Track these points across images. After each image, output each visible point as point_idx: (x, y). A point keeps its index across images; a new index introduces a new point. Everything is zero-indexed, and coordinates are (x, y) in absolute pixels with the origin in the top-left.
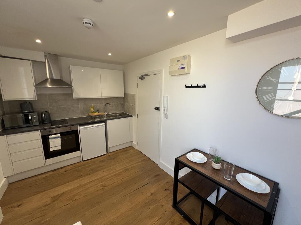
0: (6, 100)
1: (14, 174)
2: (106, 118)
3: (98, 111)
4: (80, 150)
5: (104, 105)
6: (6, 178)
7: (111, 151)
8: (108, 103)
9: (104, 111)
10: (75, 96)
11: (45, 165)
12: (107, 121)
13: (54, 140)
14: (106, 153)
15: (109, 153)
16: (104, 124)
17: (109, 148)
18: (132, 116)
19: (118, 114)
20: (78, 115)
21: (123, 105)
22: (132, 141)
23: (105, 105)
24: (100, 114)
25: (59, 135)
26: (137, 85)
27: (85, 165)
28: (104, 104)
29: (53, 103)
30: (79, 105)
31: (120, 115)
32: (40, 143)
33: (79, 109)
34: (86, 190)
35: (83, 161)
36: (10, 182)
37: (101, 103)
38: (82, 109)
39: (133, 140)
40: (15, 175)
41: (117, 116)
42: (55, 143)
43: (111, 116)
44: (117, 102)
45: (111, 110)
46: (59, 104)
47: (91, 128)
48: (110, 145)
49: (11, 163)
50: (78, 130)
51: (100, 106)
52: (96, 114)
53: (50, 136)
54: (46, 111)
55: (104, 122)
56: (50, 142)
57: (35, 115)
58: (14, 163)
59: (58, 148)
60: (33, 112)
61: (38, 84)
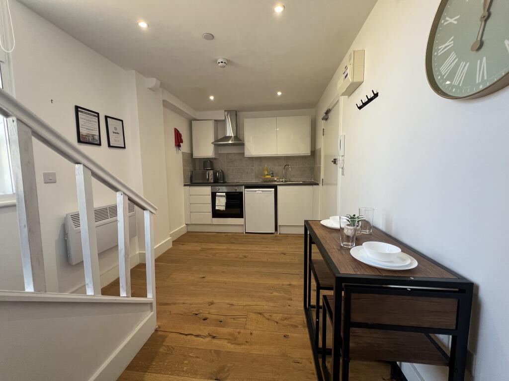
0: (195, 157)
1: (191, 223)
4: (243, 217)
6: (185, 225)
10: (247, 154)
11: (212, 224)
12: (279, 186)
13: (220, 198)
14: (273, 231)
15: (278, 233)
16: (274, 189)
17: (279, 226)
18: (318, 185)
20: (252, 179)
21: (313, 170)
23: (284, 168)
25: (224, 194)
26: (323, 132)
27: (246, 236)
29: (229, 163)
30: (253, 166)
32: (209, 199)
33: (253, 172)
34: (229, 253)
35: (246, 233)
36: (189, 231)
38: (257, 172)
42: (221, 203)
46: (235, 164)
47: (257, 192)
48: (280, 223)
49: (190, 212)
50: (243, 192)
51: (278, 169)
52: (269, 177)
53: (217, 194)
54: (221, 170)
55: (275, 187)
56: (217, 200)
57: (211, 172)
58: (192, 214)
59: (223, 208)
60: (211, 170)
61: (215, 142)
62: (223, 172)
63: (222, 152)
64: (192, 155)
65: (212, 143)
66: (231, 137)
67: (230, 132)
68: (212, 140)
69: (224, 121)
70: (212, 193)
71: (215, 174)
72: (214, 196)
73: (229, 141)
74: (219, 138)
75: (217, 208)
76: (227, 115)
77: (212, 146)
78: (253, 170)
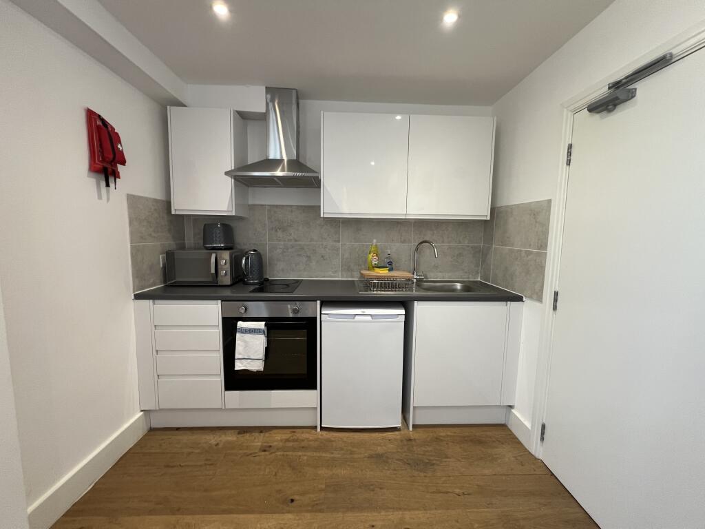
0: (177, 213)
1: (157, 408)
2: (415, 293)
3: (390, 265)
4: (315, 388)
5: (413, 248)
6: (142, 413)
7: (418, 423)
8: (427, 239)
9: (412, 267)
10: (327, 210)
11: (223, 408)
12: (416, 303)
13: (248, 337)
14: (398, 423)
15: (411, 429)
16: (402, 312)
17: (414, 407)
18: (519, 299)
19: (459, 286)
20: (333, 273)
21: (482, 255)
22: (511, 407)
23: (417, 249)
24: (399, 274)
25: (262, 325)
26: (569, 153)
28: (413, 245)
29: (276, 231)
30: (338, 241)
31: (468, 287)
33: (338, 254)
35: (322, 428)
36: (154, 425)
37: (404, 242)
38: (347, 255)
39: (516, 405)
40: (161, 410)
41: (454, 290)
42: (252, 351)
43: (435, 287)
44: (460, 242)
45: (436, 267)
46: (291, 235)
47: (357, 318)
48: (415, 400)
49: (156, 376)
50: (316, 318)
51: (400, 249)
52: (384, 272)
53: (241, 324)
54: (255, 251)
55: (405, 304)
56: (238, 342)
57: (226, 256)
58: (162, 380)
59: (257, 366)
60: (226, 249)
61: (238, 169)
62: (259, 256)
63: (257, 202)
64: (168, 204)
65: (227, 173)
66: (281, 161)
67: (278, 148)
68: (230, 165)
69: (263, 118)
70: (224, 319)
71: (235, 262)
72: (229, 329)
73: (274, 169)
74: (250, 162)
75: (239, 366)
76: (273, 101)
77: (229, 182)
78: (338, 250)
